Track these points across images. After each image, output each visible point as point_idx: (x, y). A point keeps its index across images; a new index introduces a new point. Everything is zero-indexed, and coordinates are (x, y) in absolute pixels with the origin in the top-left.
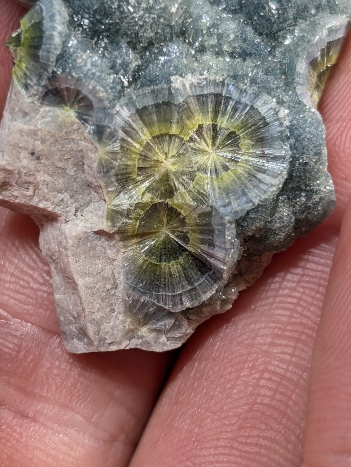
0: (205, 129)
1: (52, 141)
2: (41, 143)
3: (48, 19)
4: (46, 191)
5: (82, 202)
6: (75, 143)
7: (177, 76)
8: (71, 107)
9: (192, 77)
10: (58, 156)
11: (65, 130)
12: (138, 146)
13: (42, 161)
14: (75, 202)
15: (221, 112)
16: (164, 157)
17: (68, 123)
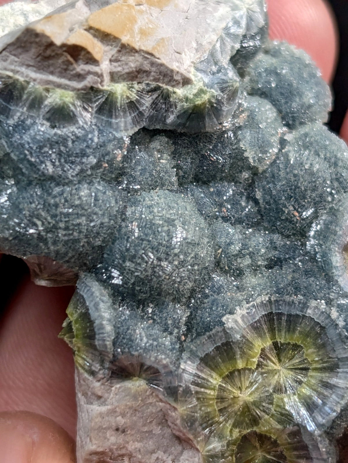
0: (267, 350)
1: (131, 412)
2: (122, 417)
3: (94, 309)
4: (140, 456)
5: (175, 453)
6: (153, 406)
7: (227, 316)
8: (139, 376)
9: (240, 309)
10: (141, 423)
11: (140, 399)
12: (212, 393)
13: (128, 433)
14: (169, 455)
15: (276, 329)
16: (239, 392)
17: (141, 391)
